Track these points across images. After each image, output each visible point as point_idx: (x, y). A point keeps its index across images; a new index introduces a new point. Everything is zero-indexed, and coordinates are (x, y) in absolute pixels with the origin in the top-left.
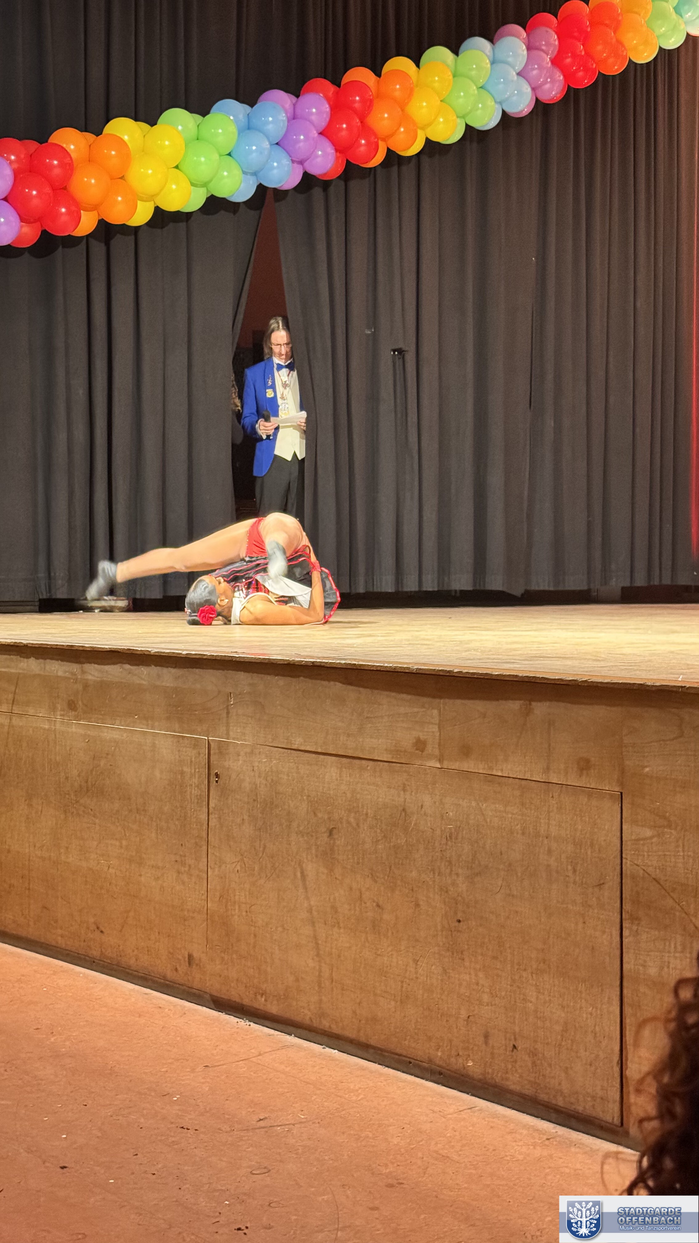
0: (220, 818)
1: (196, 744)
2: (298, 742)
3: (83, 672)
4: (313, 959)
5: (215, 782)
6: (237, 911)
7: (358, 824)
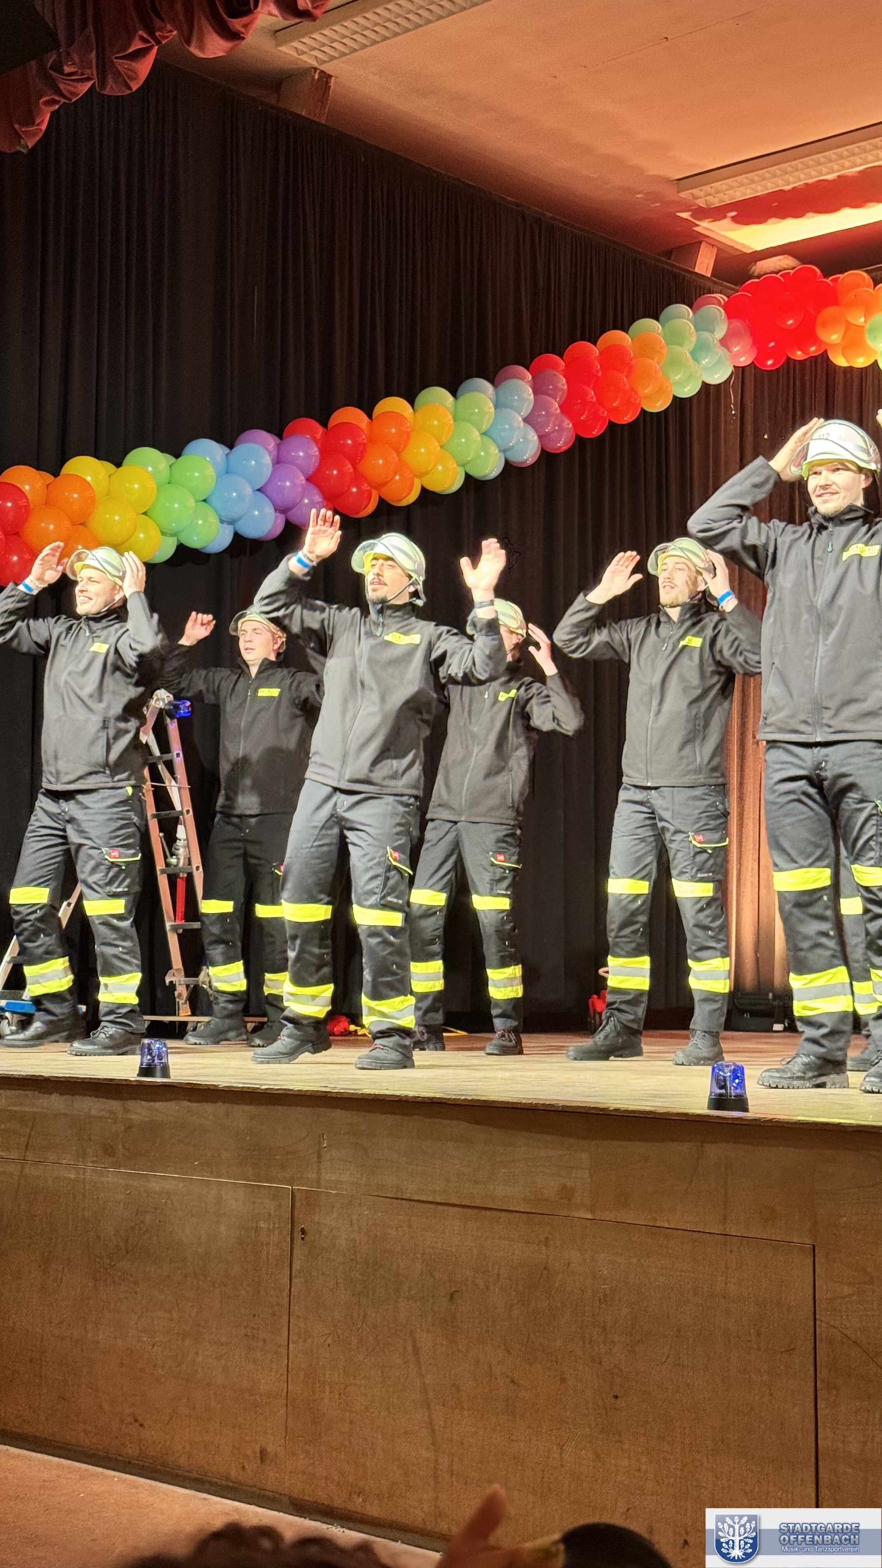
0: (306, 1282)
1: (276, 1194)
2: (411, 1189)
3: (127, 1111)
4: (427, 1449)
5: (300, 1240)
6: (327, 1393)
7: (487, 1287)
